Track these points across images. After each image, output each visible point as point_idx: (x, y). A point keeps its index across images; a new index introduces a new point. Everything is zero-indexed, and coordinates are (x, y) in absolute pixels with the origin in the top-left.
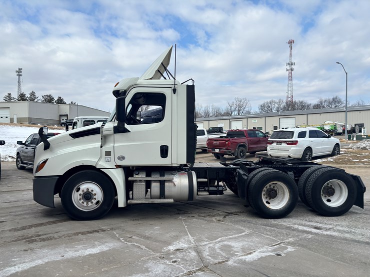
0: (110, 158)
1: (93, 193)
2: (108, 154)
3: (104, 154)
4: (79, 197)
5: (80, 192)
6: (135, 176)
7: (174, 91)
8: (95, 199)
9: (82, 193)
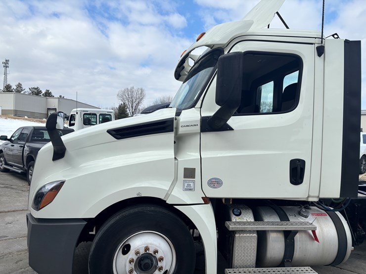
0: (194, 182)
1: (158, 256)
2: (189, 173)
3: (181, 173)
4: (129, 267)
5: (131, 255)
6: (234, 218)
7: (320, 51)
8: (161, 269)
9: (135, 258)
